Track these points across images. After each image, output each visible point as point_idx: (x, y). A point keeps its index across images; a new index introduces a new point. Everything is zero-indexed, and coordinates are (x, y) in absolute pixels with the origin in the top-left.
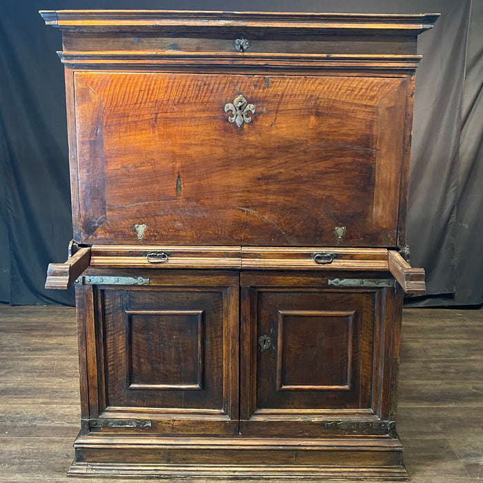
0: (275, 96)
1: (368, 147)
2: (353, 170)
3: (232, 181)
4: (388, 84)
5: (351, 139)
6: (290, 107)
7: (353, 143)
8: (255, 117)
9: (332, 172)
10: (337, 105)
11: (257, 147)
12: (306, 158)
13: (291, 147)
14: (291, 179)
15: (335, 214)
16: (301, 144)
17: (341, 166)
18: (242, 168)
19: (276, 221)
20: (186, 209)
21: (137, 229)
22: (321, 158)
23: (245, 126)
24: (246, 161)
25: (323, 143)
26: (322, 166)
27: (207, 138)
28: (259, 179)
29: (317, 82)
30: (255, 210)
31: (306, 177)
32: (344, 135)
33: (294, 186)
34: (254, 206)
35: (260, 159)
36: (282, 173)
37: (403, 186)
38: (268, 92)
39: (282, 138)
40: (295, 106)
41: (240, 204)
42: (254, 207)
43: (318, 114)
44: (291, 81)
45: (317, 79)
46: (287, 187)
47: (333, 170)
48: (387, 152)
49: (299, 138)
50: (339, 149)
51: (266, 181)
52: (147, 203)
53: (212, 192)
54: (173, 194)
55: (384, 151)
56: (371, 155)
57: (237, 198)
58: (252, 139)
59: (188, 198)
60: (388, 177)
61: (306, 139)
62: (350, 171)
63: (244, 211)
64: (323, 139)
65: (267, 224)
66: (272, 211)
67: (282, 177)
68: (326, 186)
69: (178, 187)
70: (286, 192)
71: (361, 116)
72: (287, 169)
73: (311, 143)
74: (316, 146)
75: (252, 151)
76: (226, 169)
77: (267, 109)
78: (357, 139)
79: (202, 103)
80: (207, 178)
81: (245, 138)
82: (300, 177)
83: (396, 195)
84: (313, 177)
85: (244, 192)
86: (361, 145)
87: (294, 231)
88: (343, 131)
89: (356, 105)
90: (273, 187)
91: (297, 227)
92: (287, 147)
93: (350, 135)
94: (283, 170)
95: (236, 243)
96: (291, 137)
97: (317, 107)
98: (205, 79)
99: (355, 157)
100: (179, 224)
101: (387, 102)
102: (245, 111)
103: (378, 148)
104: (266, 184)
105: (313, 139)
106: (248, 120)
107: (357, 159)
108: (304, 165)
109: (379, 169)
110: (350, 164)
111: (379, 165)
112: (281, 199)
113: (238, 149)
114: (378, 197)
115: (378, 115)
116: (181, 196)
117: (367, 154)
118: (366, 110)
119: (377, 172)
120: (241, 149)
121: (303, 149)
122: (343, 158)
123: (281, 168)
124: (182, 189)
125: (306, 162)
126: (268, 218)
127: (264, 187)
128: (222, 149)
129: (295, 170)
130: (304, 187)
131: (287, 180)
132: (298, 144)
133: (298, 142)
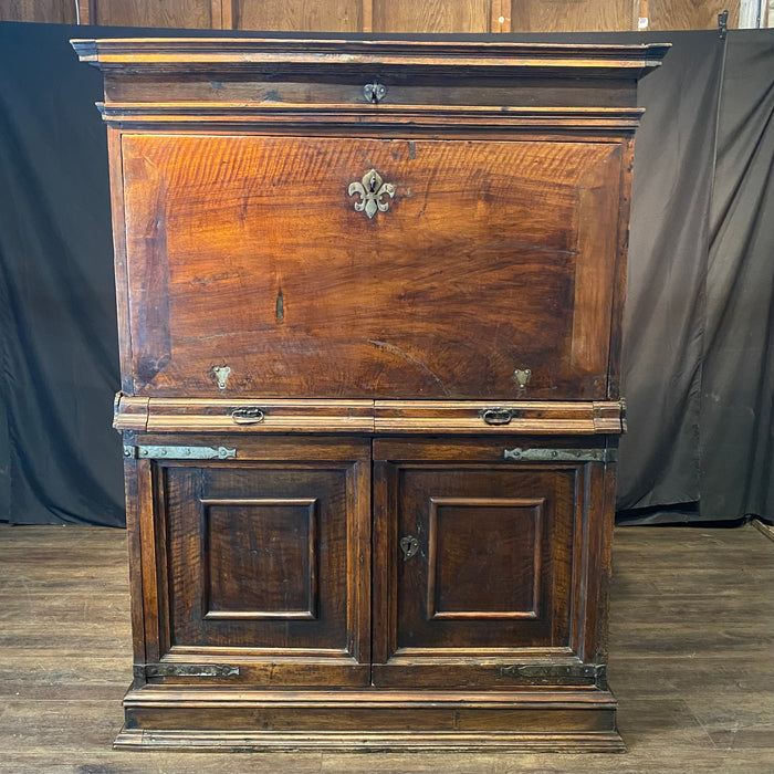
0: (424, 171)
1: (563, 247)
2: (542, 283)
3: (360, 300)
4: (593, 152)
5: (538, 236)
6: (447, 187)
7: (541, 242)
8: (395, 203)
9: (509, 287)
10: (520, 185)
11: (397, 249)
12: (472, 265)
13: (449, 248)
14: (448, 298)
15: (514, 350)
16: (463, 245)
17: (524, 278)
18: (376, 280)
19: (426, 362)
20: (291, 344)
21: (218, 374)
22: (494, 265)
23: (380, 217)
24: (379, 270)
25: (496, 243)
26: (495, 277)
27: (322, 235)
28: (400, 297)
29: (487, 149)
30: (395, 345)
31: (471, 294)
32: (528, 230)
33: (454, 308)
34: (393, 339)
35: (402, 266)
36: (434, 288)
37: (616, 307)
38: (413, 165)
39: (431, 235)
40: (455, 186)
41: (372, 335)
42: (394, 340)
43: (488, 199)
44: (448, 148)
45: (487, 145)
46: (443, 310)
47: (510, 283)
48: (592, 256)
49: (460, 236)
50: (520, 252)
51: (411, 300)
52: (232, 334)
53: (330, 318)
54: (271, 320)
55: (587, 254)
56: (568, 260)
57: (367, 327)
58: (390, 236)
59: (294, 327)
60: (595, 294)
61: (470, 236)
62: (536, 284)
63: (377, 346)
64: (496, 236)
65: (413, 366)
66: (420, 347)
67: (436, 295)
68: (500, 307)
69: (279, 311)
70: (442, 318)
71: (553, 201)
72: (442, 282)
73: (478, 242)
74: (487, 248)
75: (390, 254)
76: (352, 282)
77: (411, 191)
78: (548, 236)
79: (315, 181)
80: (322, 296)
81: (380, 236)
82: (464, 295)
83: (605, 321)
84: (482, 295)
85: (377, 317)
86: (552, 245)
87: (453, 376)
88: (528, 224)
89: (545, 184)
90: (421, 310)
91: (457, 371)
92: (442, 249)
93: (537, 230)
94: (435, 284)
95: (367, 395)
96: (447, 233)
97: (487, 187)
98: (319, 145)
99: (545, 263)
100: (281, 367)
101: (593, 180)
102: (380, 192)
103: (579, 249)
104: (412, 305)
105: (481, 237)
106: (383, 207)
107: (547, 267)
108: (468, 275)
109: (580, 281)
110: (538, 274)
111: (581, 276)
112: (434, 328)
113: (369, 251)
114: (579, 325)
115: (578, 199)
116: (283, 323)
117: (562, 259)
118: (561, 192)
119: (577, 287)
120: (375, 252)
121: (465, 251)
122: (527, 266)
123: (433, 280)
124: (286, 313)
125: (471, 271)
126: (413, 356)
127: (409, 310)
128: (345, 253)
129: (455, 284)
130: (468, 309)
131: (442, 299)
132: (458, 245)
133: (459, 242)
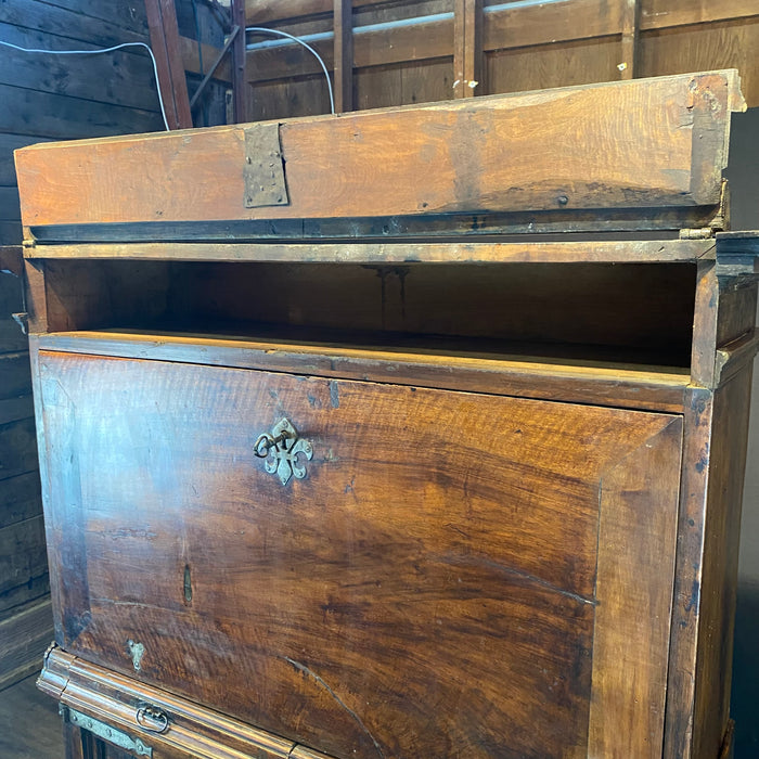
0: (351, 425)
1: (570, 588)
2: (532, 640)
3: (276, 599)
4: (624, 425)
5: (527, 557)
6: (381, 454)
7: (530, 568)
8: (313, 468)
9: (481, 633)
10: (489, 464)
11: (319, 535)
12: (421, 582)
13: (382, 548)
14: (389, 625)
15: (488, 738)
16: (409, 547)
17: (502, 623)
18: (293, 574)
19: (361, 713)
20: (201, 636)
21: (133, 650)
22: (453, 590)
23: (296, 486)
24: (298, 561)
25: (456, 554)
26: (458, 609)
27: (229, 499)
28: (325, 608)
29: (439, 403)
30: (320, 674)
31: (422, 628)
32: (508, 544)
33: (395, 642)
34: (316, 664)
35: (324, 561)
36: (369, 605)
37: (672, 720)
38: (336, 415)
39: (363, 522)
40: (393, 455)
41: (290, 651)
42: (318, 668)
43: (443, 481)
44: (382, 396)
45: (438, 395)
46: (382, 642)
47: (480, 625)
48: (624, 613)
49: (402, 532)
50: (495, 578)
51: (338, 615)
53: (242, 613)
54: (178, 598)
55: (615, 607)
56: (579, 612)
57: (285, 639)
58: (310, 515)
59: (202, 614)
60: (629, 683)
61: (419, 536)
62: (524, 640)
63: (297, 669)
64: (456, 544)
65: (343, 713)
66: (353, 690)
67: (371, 616)
68: (467, 662)
69: (186, 590)
70: (381, 653)
71: (551, 502)
72: (379, 598)
73: (429, 547)
74: (447, 560)
75: (311, 542)
76: (264, 570)
77: (335, 453)
78: (543, 563)
79: (219, 425)
80: (232, 581)
81: (297, 512)
82: (410, 626)
83: (649, 739)
84: (437, 632)
85: (296, 627)
86: (551, 579)
87: (398, 747)
88: (505, 533)
89: (539, 473)
90: (352, 633)
91: (405, 741)
92: (377, 548)
93: (524, 548)
94: (371, 599)
95: (287, 734)
96: (384, 525)
97: (442, 463)
98: (222, 378)
99: (536, 607)
100: (192, 662)
101: (623, 476)
102: (293, 452)
103: (599, 598)
104: (339, 622)
105: (435, 540)
106: (299, 472)
107: (541, 615)
108: (416, 597)
109: (601, 654)
110: (526, 622)
111: (603, 646)
112: (370, 666)
113: (284, 531)
114: (599, 730)
115: (596, 507)
116: (191, 606)
117: (568, 607)
118: (563, 490)
119: (595, 662)
120: (290, 534)
121: (413, 559)
122: (507, 604)
123: (367, 592)
124: (194, 592)
125: (420, 591)
126: (343, 699)
127: (335, 628)
128: (255, 527)
129: (398, 605)
130: (416, 650)
131: (381, 625)
132: (401, 545)
133: (401, 541)
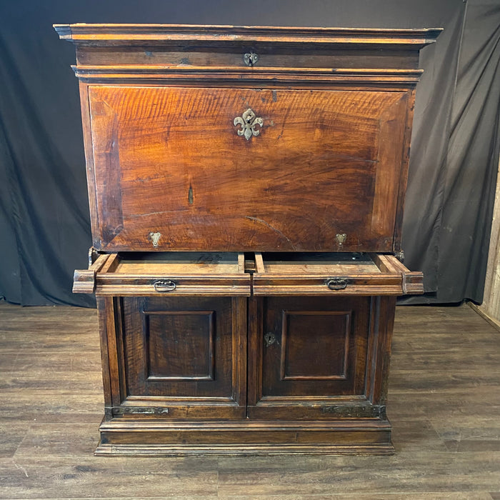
0: (282, 109)
1: (369, 158)
2: (355, 181)
3: (241, 192)
4: (389, 98)
5: (353, 151)
6: (296, 120)
7: (355, 155)
8: (263, 130)
9: (335, 183)
10: (342, 118)
11: (264, 159)
12: (310, 169)
13: (296, 159)
14: (296, 190)
15: (336, 222)
16: (306, 156)
17: (343, 177)
18: (251, 179)
19: (282, 229)
20: (198, 219)
21: (153, 237)
22: (324, 170)
23: (254, 139)
24: (253, 173)
25: (327, 155)
26: (325, 177)
27: (217, 151)
28: (266, 190)
29: (323, 96)
30: (263, 219)
31: (311, 188)
32: (347, 147)
33: (298, 196)
35: (267, 170)
36: (287, 184)
37: (400, 195)
38: (275, 106)
39: (286, 150)
40: (301, 120)
41: (248, 213)
42: (262, 216)
43: (323, 127)
44: (297, 95)
45: (322, 93)
46: (292, 197)
47: (335, 181)
48: (387, 164)
49: (304, 151)
50: (342, 161)
51: (273, 191)
52: (161, 213)
53: (222, 203)
54: (185, 204)
55: (384, 162)
56: (372, 166)
57: (245, 208)
58: (260, 151)
59: (199, 208)
60: (387, 187)
61: (310, 151)
62: (352, 182)
63: (251, 220)
64: (326, 151)
65: (273, 232)
66: (278, 220)
67: (289, 188)
68: (328, 196)
69: (190, 198)
70: (292, 202)
71: (363, 129)
72: (292, 180)
73: (315, 155)
74: (323, 158)
75: (260, 163)
76: (235, 180)
77: (274, 122)
78: (360, 151)
79: (213, 116)
80: (218, 189)
81: (253, 151)
82: (305, 188)
83: (393, 204)
84: (317, 188)
85: (251, 202)
86: (362, 157)
87: (298, 238)
88: (346, 143)
89: (359, 118)
90: (279, 197)
91: (300, 235)
92: (293, 160)
93: (353, 147)
94: (288, 181)
95: (245, 250)
96: (296, 150)
97: (322, 120)
98: (215, 93)
99: (357, 168)
100: (192, 233)
101: (389, 116)
102: (253, 124)
103: (378, 159)
104: (273, 194)
105: (318, 151)
106: (256, 133)
107: (358, 170)
108: (309, 176)
109: (379, 180)
110: (352, 175)
111: (379, 176)
112: (287, 208)
113: (247, 161)
114: (377, 206)
115: (379, 128)
116: (192, 206)
117: (368, 166)
118: (368, 123)
119: (376, 183)
120: (250, 162)
121: (307, 161)
122: (345, 170)
123: (287, 179)
124: (194, 199)
125: (311, 173)
126: (274, 226)
127: (271, 198)
128: (231, 162)
129: (300, 181)
130: (308, 197)
131: (292, 191)
132: (303, 156)
133: (303, 154)
